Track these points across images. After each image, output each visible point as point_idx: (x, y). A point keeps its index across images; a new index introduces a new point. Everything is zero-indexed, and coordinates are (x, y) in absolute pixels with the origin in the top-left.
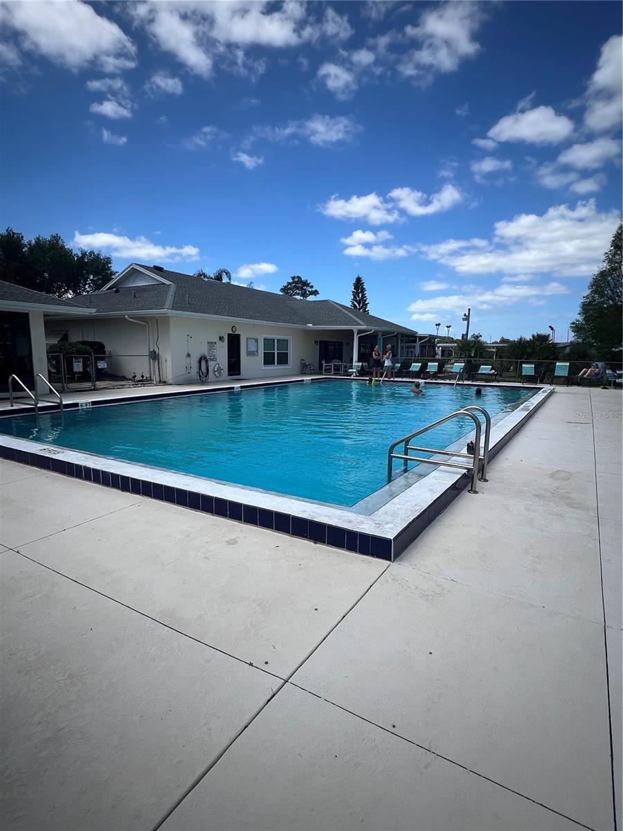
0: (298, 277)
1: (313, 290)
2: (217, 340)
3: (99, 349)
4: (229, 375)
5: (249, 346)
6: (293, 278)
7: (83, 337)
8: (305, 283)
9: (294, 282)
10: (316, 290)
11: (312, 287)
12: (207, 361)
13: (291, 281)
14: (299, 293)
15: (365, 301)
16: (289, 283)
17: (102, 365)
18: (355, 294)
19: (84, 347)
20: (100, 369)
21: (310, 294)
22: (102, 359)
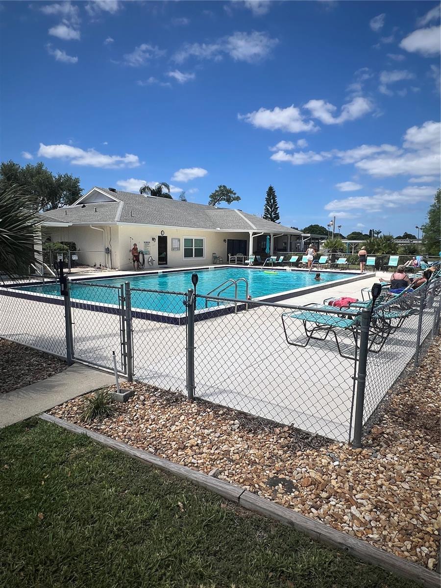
0: (224, 186)
1: (236, 196)
2: (151, 240)
3: (73, 247)
4: (159, 264)
5: (173, 245)
6: (220, 187)
7: (61, 239)
8: (230, 190)
9: (221, 190)
10: (238, 197)
11: (235, 194)
12: (143, 255)
13: (218, 189)
14: (225, 199)
15: (276, 205)
16: (217, 191)
17: (75, 258)
18: (268, 200)
19: (63, 245)
20: (74, 260)
21: (234, 200)
22: (74, 254)
